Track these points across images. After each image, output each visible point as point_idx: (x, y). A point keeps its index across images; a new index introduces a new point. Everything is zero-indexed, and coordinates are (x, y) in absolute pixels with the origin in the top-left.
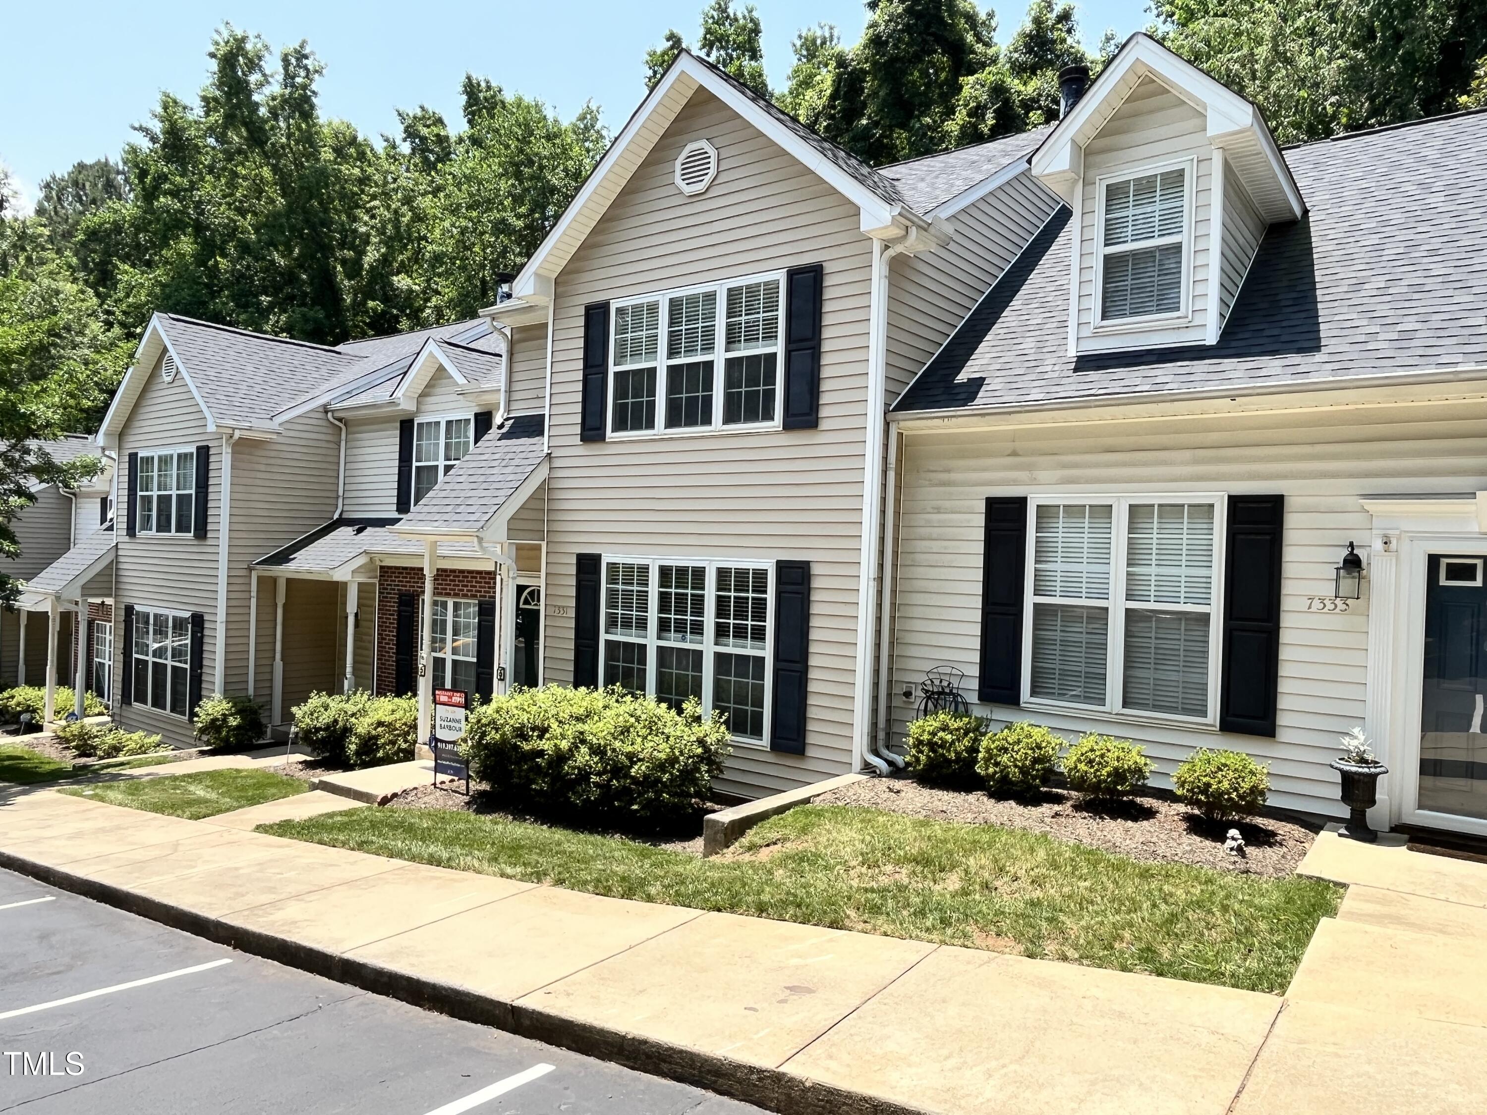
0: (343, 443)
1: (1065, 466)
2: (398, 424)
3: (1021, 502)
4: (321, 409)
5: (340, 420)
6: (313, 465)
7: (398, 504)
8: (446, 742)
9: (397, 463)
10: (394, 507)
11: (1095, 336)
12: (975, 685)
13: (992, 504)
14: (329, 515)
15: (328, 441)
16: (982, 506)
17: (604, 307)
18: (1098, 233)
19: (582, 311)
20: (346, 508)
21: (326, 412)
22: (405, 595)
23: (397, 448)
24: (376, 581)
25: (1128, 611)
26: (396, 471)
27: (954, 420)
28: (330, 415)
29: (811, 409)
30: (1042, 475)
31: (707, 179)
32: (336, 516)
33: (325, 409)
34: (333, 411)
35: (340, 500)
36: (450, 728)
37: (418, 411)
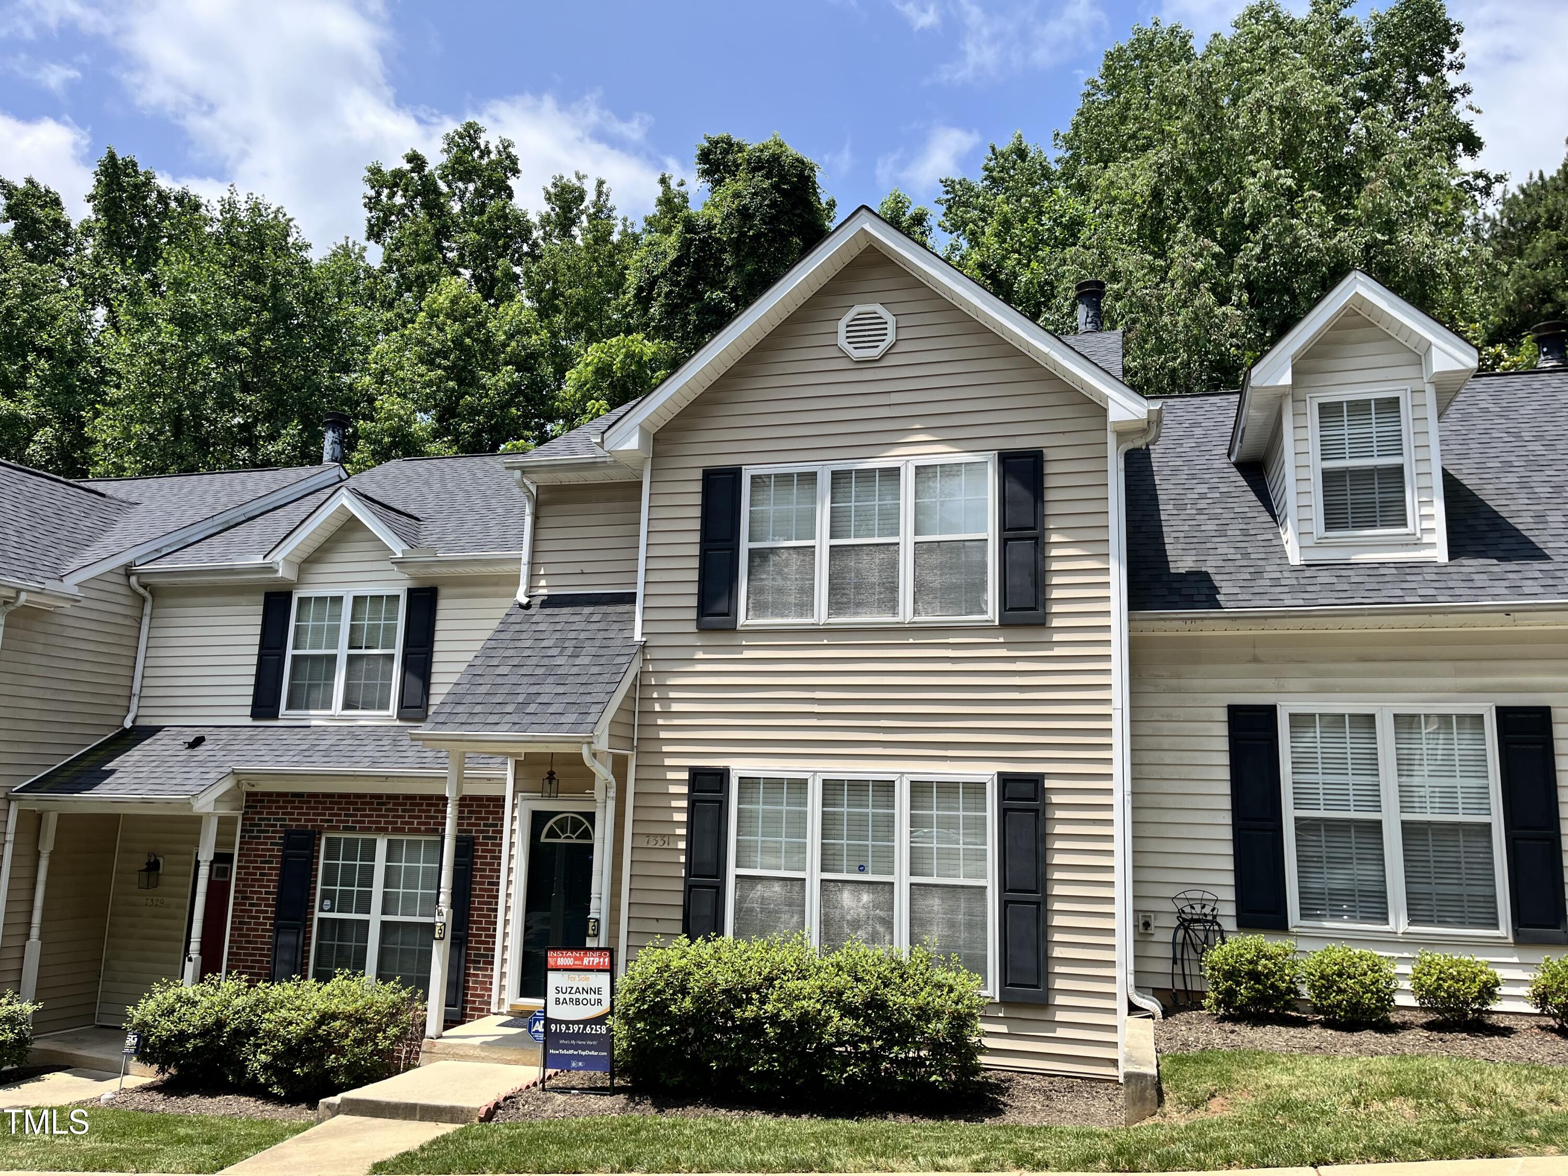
0: (146, 621)
1: (1316, 674)
2: (262, 598)
3: (1271, 710)
4: (122, 571)
5: (145, 587)
6: (103, 649)
7: (255, 706)
8: (567, 1023)
9: (256, 650)
10: (248, 711)
11: (1318, 545)
12: (1231, 909)
13: (1235, 712)
14: (117, 722)
15: (126, 616)
16: (1223, 715)
17: (735, 473)
18: (1314, 446)
19: (699, 475)
20: (142, 712)
21: (128, 576)
22: (296, 832)
23: (258, 630)
24: (239, 814)
25: (1403, 823)
26: (254, 660)
27: (1198, 622)
28: (133, 580)
29: (1036, 602)
30: (1291, 683)
31: (883, 346)
32: (128, 724)
33: (128, 571)
34: (139, 575)
35: (135, 700)
36: (578, 1002)
37: (300, 582)
